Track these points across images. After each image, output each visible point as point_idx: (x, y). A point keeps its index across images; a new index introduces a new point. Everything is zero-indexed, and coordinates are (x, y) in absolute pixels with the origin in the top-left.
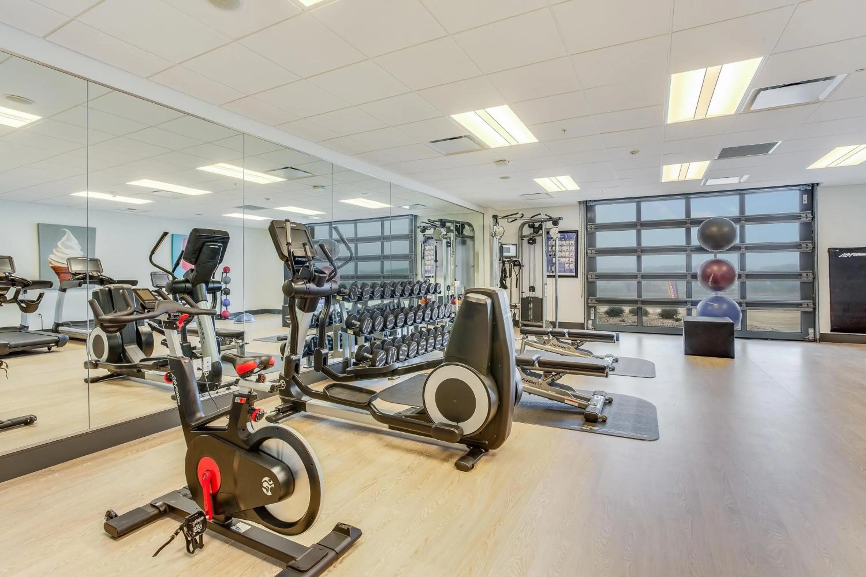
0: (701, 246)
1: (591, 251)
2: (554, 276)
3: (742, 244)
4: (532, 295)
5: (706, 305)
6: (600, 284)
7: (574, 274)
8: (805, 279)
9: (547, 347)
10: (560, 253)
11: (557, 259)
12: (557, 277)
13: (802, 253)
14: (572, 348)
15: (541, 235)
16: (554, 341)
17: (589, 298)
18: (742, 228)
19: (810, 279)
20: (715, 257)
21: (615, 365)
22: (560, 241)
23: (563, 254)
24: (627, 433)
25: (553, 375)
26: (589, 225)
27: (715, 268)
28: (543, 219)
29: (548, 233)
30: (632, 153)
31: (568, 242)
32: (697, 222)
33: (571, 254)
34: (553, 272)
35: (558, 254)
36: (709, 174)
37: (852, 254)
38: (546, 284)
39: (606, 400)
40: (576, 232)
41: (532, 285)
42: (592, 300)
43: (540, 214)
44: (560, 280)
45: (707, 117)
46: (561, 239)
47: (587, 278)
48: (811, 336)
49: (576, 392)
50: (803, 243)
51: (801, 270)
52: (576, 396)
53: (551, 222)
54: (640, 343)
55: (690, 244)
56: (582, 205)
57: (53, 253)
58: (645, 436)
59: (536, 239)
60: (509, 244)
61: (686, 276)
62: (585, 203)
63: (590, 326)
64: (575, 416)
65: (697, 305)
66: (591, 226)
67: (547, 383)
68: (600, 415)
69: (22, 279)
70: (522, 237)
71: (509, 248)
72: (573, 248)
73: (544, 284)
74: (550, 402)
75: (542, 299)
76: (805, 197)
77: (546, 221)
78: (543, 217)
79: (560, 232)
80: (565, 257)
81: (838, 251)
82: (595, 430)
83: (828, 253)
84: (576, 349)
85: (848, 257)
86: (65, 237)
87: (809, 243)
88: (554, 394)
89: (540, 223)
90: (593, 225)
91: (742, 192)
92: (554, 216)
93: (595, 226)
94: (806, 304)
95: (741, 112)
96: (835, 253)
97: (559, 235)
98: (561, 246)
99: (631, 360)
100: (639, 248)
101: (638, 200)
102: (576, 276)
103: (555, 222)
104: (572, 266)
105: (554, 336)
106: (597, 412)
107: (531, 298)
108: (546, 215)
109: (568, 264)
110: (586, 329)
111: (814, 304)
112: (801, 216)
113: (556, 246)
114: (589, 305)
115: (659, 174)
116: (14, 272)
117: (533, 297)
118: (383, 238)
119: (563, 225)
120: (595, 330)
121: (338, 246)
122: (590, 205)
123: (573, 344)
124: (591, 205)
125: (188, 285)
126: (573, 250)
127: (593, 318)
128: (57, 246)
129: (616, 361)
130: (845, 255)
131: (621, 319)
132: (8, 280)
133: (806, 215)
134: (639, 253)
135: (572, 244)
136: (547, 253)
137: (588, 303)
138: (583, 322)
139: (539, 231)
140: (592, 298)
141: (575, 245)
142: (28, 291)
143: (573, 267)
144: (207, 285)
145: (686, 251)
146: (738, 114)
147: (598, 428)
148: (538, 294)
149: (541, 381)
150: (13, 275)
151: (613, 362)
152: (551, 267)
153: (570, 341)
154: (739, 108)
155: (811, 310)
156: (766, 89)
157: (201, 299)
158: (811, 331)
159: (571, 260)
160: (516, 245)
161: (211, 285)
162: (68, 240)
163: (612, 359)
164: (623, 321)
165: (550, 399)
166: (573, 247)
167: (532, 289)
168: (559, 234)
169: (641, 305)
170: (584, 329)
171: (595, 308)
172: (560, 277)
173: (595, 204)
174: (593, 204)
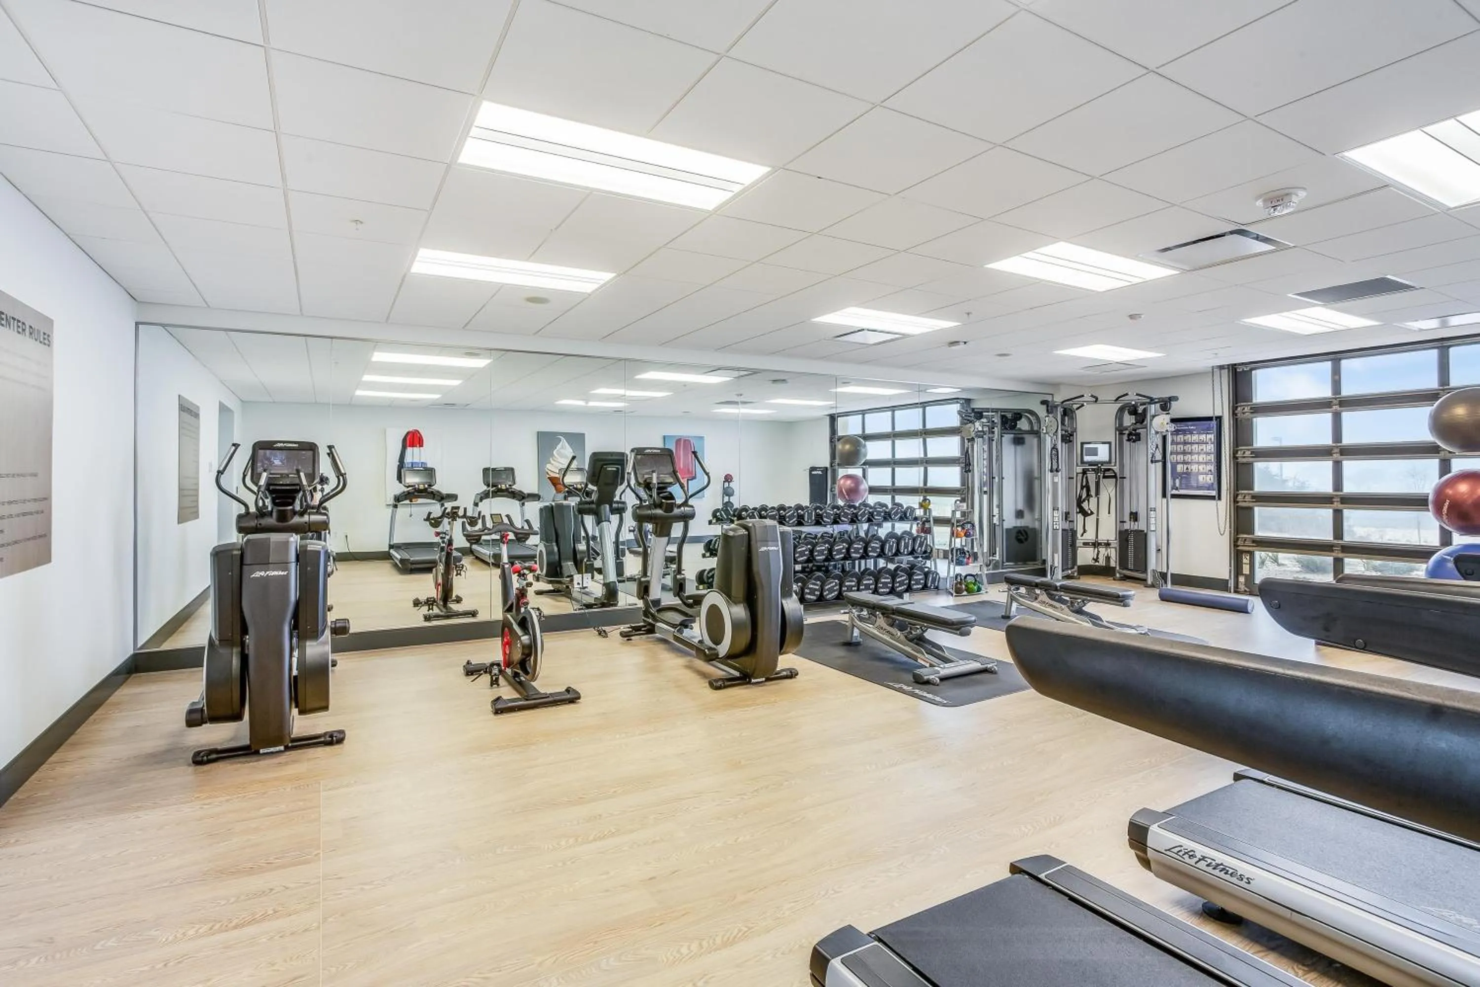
0: (1434, 443)
1: (1245, 454)
4: (1134, 526)
6: (1260, 512)
7: (1214, 493)
10: (1188, 456)
12: (1169, 496)
16: (1044, 597)
17: (1241, 537)
26: (1240, 406)
28: (1135, 402)
31: (1198, 437)
33: (1206, 457)
39: (987, 668)
40: (1219, 419)
41: (1134, 511)
42: (1245, 541)
43: (1127, 394)
46: (1176, 432)
47: (1237, 502)
53: (1158, 405)
56: (1226, 372)
57: (550, 463)
59: (1139, 434)
60: (1096, 443)
62: (1231, 368)
63: (1242, 587)
66: (1243, 409)
69: (520, 491)
70: (1120, 430)
71: (1096, 449)
72: (1211, 448)
75: (1146, 534)
77: (1149, 403)
79: (1173, 421)
86: (559, 446)
90: (1248, 406)
92: (1163, 393)
93: (1252, 408)
97: (1172, 427)
100: (1337, 447)
101: (1335, 358)
102: (1218, 497)
103: (1165, 405)
104: (1210, 479)
107: (1131, 531)
110: (1232, 590)
114: (1240, 549)
116: (514, 483)
117: (1136, 531)
118: (925, 433)
119: (1179, 409)
121: (865, 446)
122: (1241, 370)
124: (1243, 370)
125: (594, 506)
127: (1248, 573)
128: (553, 455)
132: (509, 492)
134: (1338, 456)
135: (1209, 439)
137: (1236, 547)
138: (1227, 578)
140: (1245, 536)
141: (1216, 443)
142: (526, 503)
143: (1212, 480)
144: (611, 506)
148: (1141, 525)
150: (514, 487)
157: (603, 519)
159: (1208, 468)
160: (1110, 443)
161: (615, 505)
162: (562, 448)
166: (1213, 446)
167: (1134, 516)
169: (1340, 555)
170: (1230, 592)
171: (1251, 554)
172: (1173, 496)
173: (1251, 370)
174: (1248, 369)
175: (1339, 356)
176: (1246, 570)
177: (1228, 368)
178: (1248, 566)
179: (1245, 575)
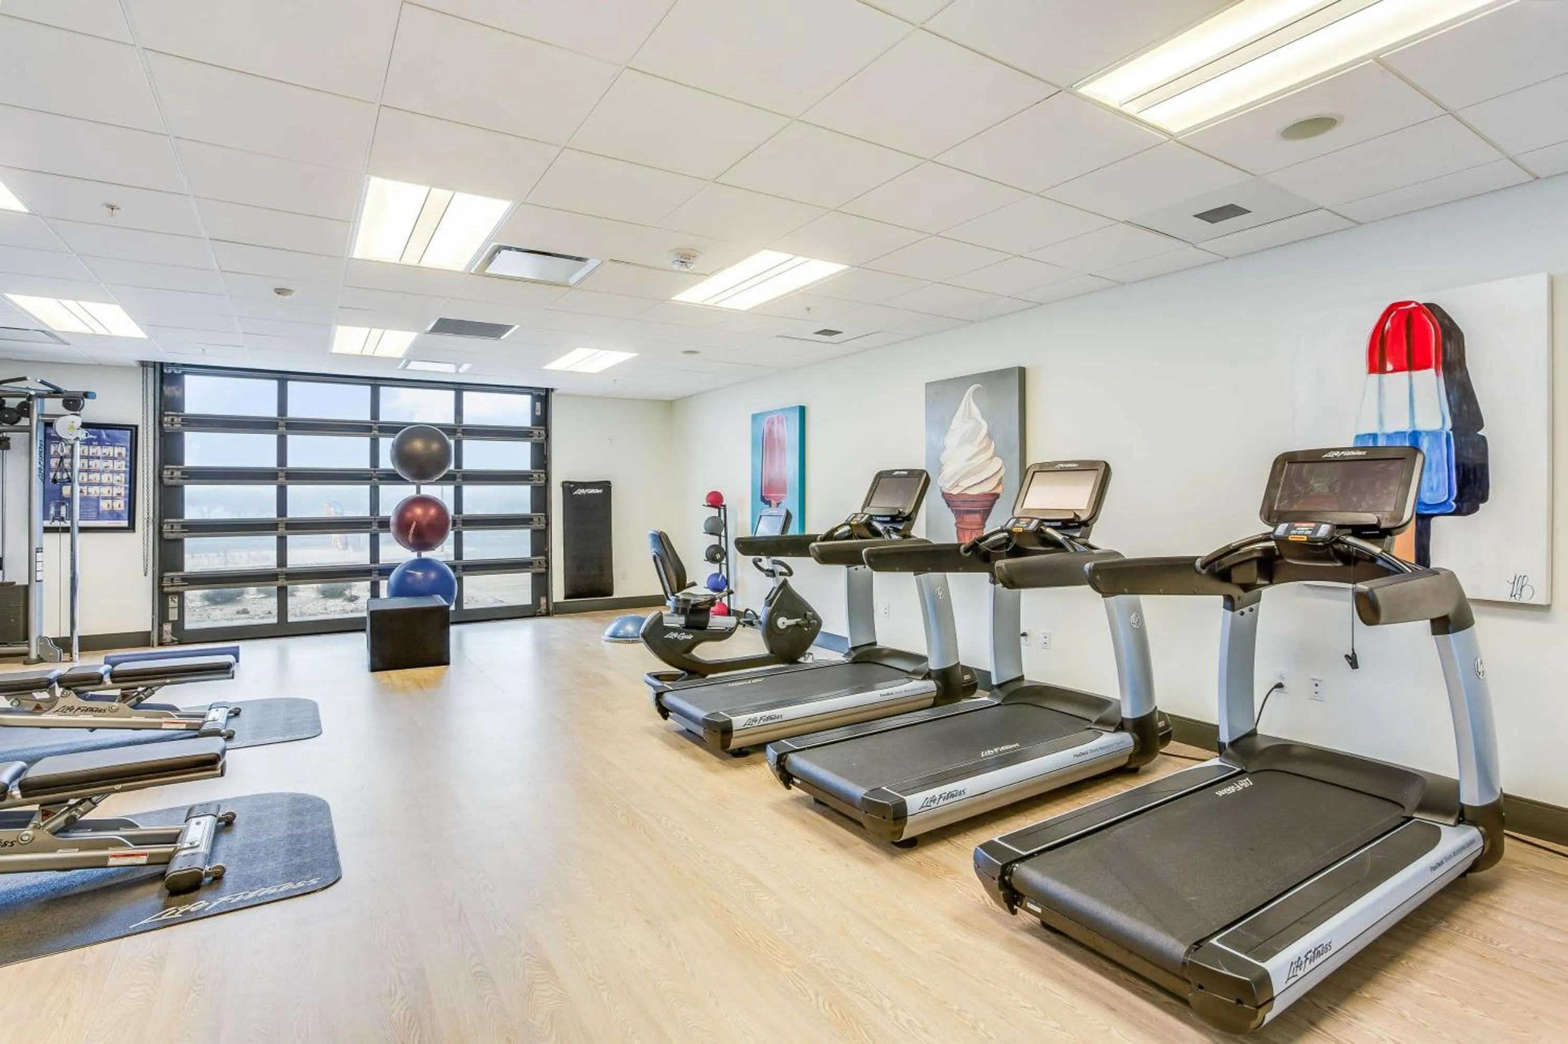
0: (395, 471)
1: (172, 473)
2: (66, 530)
3: (457, 470)
5: (404, 575)
6: (192, 544)
7: (125, 523)
8: (537, 526)
9: (47, 717)
10: (85, 474)
11: (77, 488)
12: (76, 530)
13: (534, 487)
14: (124, 707)
15: (28, 429)
17: (167, 574)
18: (459, 444)
19: (542, 526)
20: (418, 491)
21: (234, 724)
22: (86, 448)
23: (95, 477)
24: (274, 891)
25: (71, 807)
26: (168, 415)
27: (418, 511)
28: (33, 393)
29: (49, 425)
30: (279, 291)
31: (108, 450)
32: (391, 429)
33: (117, 477)
34: (62, 519)
35: (78, 477)
36: (414, 353)
37: (587, 490)
38: (40, 550)
39: (219, 820)
40: (133, 429)
42: (172, 580)
43: (24, 379)
44: (81, 538)
45: (421, 264)
46: (88, 442)
47: (161, 532)
48: (543, 608)
49: (141, 827)
50: (535, 473)
51: (532, 512)
52: (140, 841)
53: (61, 400)
54: (282, 660)
55: (378, 467)
56: (151, 370)
58: (313, 881)
59: (9, 439)
61: (370, 523)
62: (158, 367)
63: (168, 637)
64: (140, 891)
65: (389, 575)
66: (173, 420)
67: (50, 831)
68: (207, 868)
72: (122, 465)
73: (33, 552)
74: (62, 875)
75: (26, 589)
76: (538, 405)
77: (41, 396)
78: (33, 385)
79: (85, 425)
80: (100, 484)
81: (572, 486)
82: (197, 912)
83: (561, 489)
84: (134, 707)
85: (582, 494)
87: (542, 473)
88: (75, 853)
89: (25, 399)
90: (178, 416)
91: (459, 388)
92: (70, 385)
93: (183, 420)
94: (537, 561)
95: (472, 271)
96: (569, 488)
97: (82, 434)
98: (89, 458)
99: (267, 705)
100: (282, 471)
101: (283, 377)
102: (131, 528)
103: (73, 403)
104: (120, 505)
105: (68, 688)
106: (199, 863)
108: (42, 382)
109: (110, 501)
110: (156, 643)
111: (547, 562)
112: (532, 432)
113: (72, 457)
114: (166, 589)
115: (328, 339)
119: (92, 411)
120: (180, 643)
122: (170, 371)
123: (124, 697)
124: (173, 373)
126: (124, 469)
127: (176, 618)
129: (236, 713)
130: (581, 492)
131: (240, 607)
133: (539, 433)
134: (281, 480)
135: (120, 454)
136: (44, 477)
137: (161, 587)
138: (150, 629)
139: (18, 420)
140: (173, 573)
141: (128, 459)
143: (122, 508)
145: (370, 479)
146: (466, 273)
147: (203, 903)
148: (14, 577)
149: (30, 832)
151: (229, 718)
152: (58, 506)
153: (117, 692)
154: (471, 265)
155: (543, 570)
156: (509, 249)
158: (543, 601)
159: (116, 491)
163: (227, 710)
164: (245, 612)
165: (58, 870)
166: (123, 463)
168: (84, 431)
169: (285, 583)
170: (153, 646)
171: (181, 595)
172: (83, 530)
173: (184, 373)
174: (180, 372)
175: (285, 376)
176: (173, 615)
177: (154, 367)
178: (176, 610)
179: (172, 622)
